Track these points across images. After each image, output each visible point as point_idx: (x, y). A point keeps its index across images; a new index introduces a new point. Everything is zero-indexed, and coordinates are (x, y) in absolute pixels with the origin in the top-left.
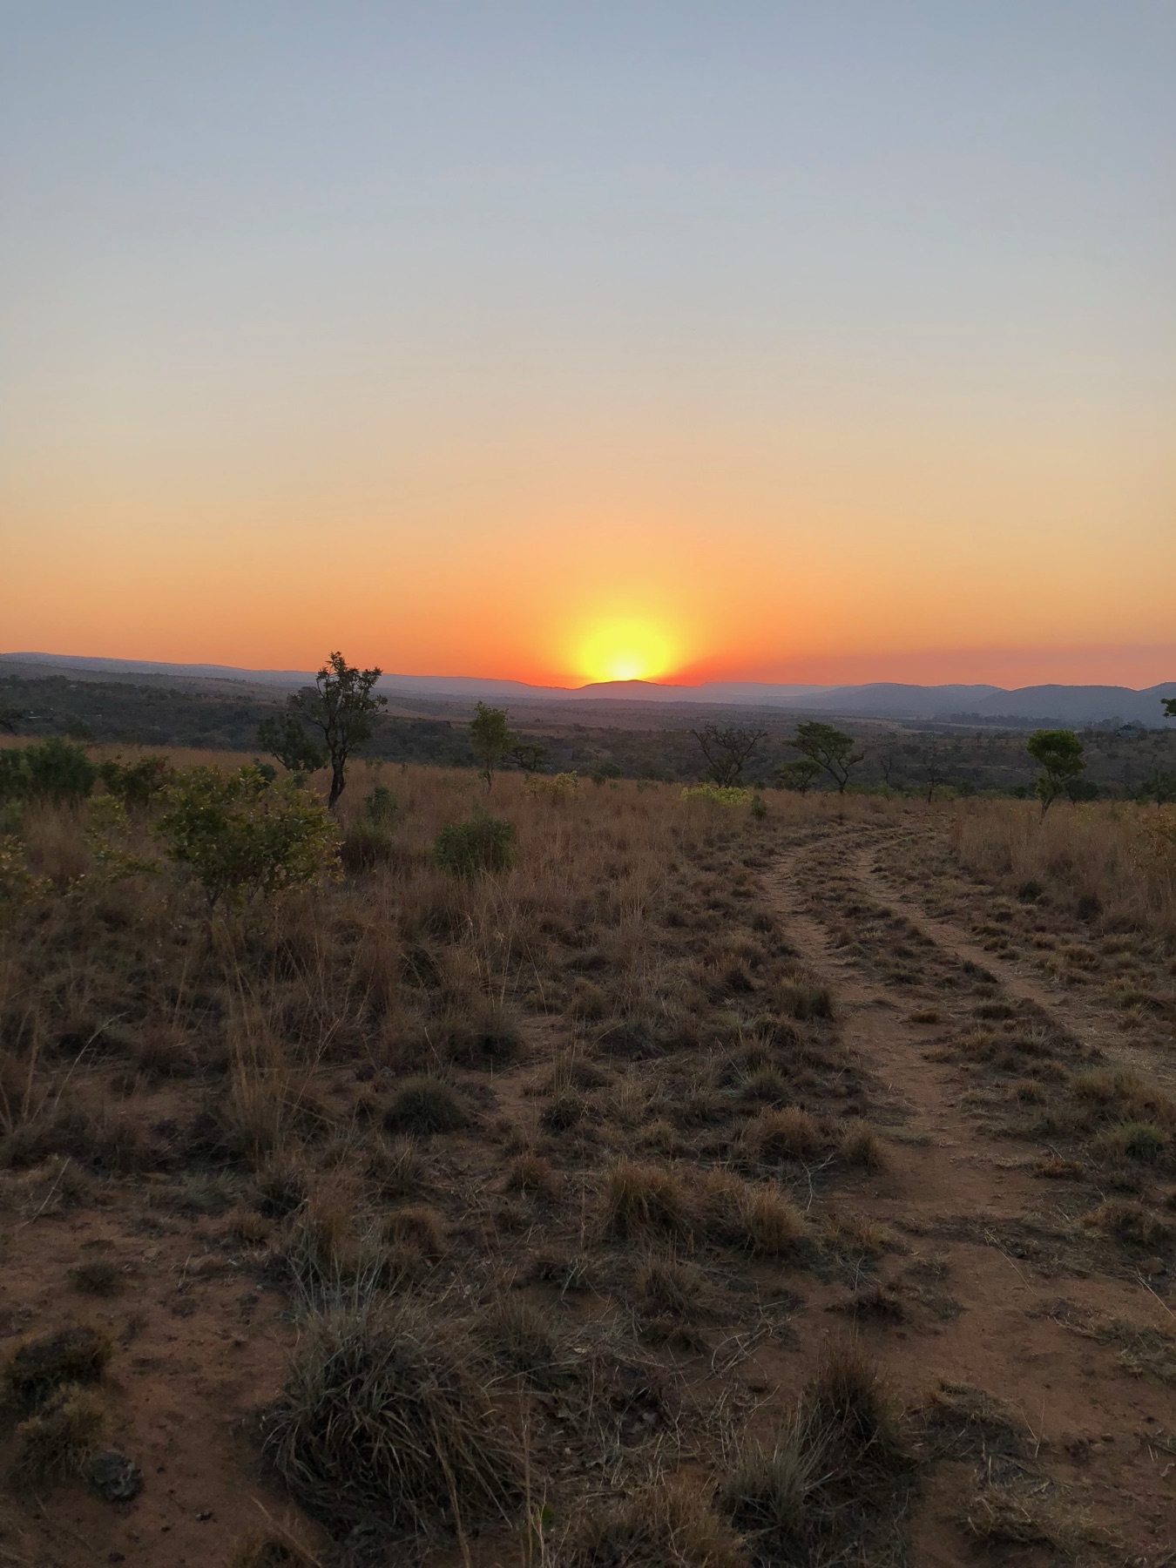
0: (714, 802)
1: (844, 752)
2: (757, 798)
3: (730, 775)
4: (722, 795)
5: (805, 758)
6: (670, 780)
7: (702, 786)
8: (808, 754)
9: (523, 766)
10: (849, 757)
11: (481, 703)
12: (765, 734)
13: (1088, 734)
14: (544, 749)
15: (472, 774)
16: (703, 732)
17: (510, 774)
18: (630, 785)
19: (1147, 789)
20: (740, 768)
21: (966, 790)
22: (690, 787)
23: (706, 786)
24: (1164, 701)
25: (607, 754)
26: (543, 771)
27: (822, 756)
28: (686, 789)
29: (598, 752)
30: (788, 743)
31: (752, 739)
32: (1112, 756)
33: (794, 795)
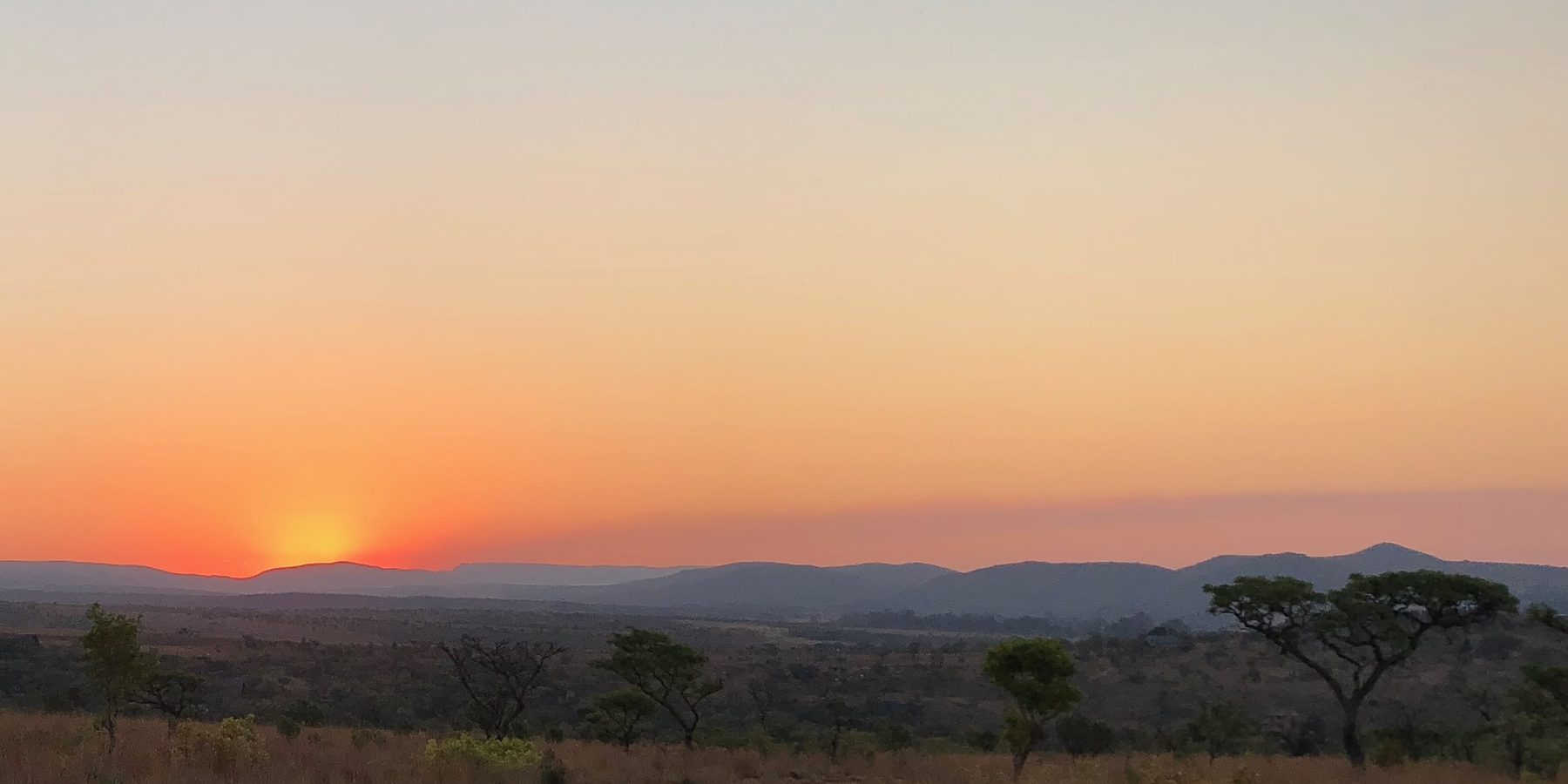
0: (479, 762)
1: (690, 678)
2: (550, 756)
3: (505, 718)
4: (491, 750)
5: (627, 689)
6: (406, 728)
7: (459, 737)
8: (631, 682)
9: (165, 708)
10: (699, 685)
11: (96, 605)
12: (559, 650)
13: (1096, 644)
14: (197, 678)
15: (81, 723)
16: (459, 646)
17: (142, 721)
18: (340, 737)
19: (1196, 733)
20: (521, 707)
21: (898, 739)
22: (439, 740)
23: (465, 736)
24: (1207, 589)
25: (299, 685)
26: (198, 717)
27: (655, 685)
28: (433, 742)
29: (285, 681)
30: (599, 665)
31: (539, 658)
32: (1137, 680)
33: (610, 751)
